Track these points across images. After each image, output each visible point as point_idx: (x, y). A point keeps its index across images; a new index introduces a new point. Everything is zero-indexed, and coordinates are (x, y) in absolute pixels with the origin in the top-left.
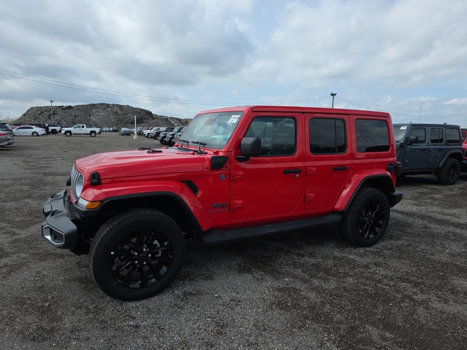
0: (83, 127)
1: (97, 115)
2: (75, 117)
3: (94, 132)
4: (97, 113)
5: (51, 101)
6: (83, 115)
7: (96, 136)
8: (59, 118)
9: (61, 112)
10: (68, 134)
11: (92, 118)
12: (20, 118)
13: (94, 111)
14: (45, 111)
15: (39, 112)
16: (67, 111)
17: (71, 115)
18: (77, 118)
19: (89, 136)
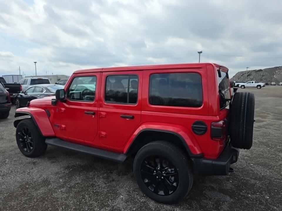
0: (253, 82)
1: (279, 74)
2: (263, 76)
3: (260, 86)
4: (278, 73)
5: (247, 68)
6: (268, 74)
7: (261, 88)
8: (252, 77)
9: (254, 74)
10: (243, 87)
11: (274, 76)
12: (232, 78)
13: (277, 71)
14: (245, 74)
15: (242, 75)
16: (258, 73)
17: (261, 75)
18: (264, 77)
19: (256, 88)
